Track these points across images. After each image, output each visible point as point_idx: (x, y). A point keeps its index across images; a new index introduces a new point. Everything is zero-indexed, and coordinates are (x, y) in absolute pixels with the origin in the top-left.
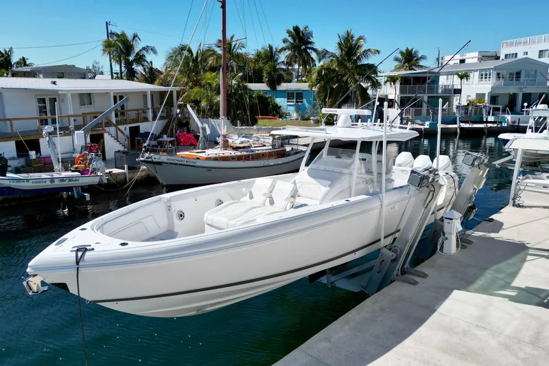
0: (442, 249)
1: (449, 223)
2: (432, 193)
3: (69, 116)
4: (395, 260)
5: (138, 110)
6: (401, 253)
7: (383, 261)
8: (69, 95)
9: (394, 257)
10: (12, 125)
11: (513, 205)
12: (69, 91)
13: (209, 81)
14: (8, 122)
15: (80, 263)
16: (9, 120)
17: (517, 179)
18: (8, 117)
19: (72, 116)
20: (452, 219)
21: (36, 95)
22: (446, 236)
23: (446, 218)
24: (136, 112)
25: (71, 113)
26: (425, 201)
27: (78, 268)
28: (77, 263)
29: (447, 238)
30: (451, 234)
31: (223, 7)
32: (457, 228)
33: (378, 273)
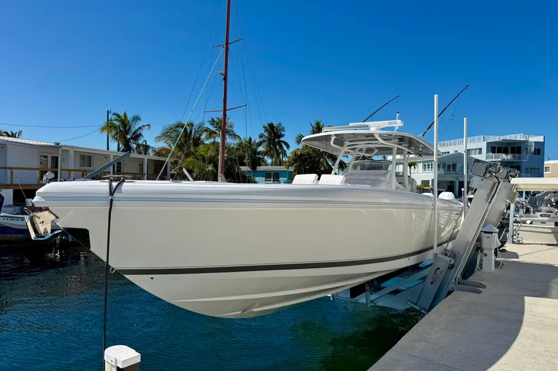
0: (481, 265)
1: (488, 237)
3: (69, 171)
4: (451, 267)
6: (460, 257)
7: (438, 268)
8: (72, 152)
9: (452, 263)
10: (12, 174)
11: (513, 242)
12: (73, 147)
13: (203, 153)
14: (9, 171)
15: (115, 195)
16: (10, 168)
17: (514, 216)
18: (8, 166)
20: (491, 233)
21: (39, 152)
22: (485, 252)
23: (485, 232)
24: (132, 176)
25: (71, 167)
26: (489, 195)
27: (112, 200)
28: (112, 193)
29: (486, 255)
30: (489, 249)
31: (225, 79)
32: (497, 242)
33: (432, 283)
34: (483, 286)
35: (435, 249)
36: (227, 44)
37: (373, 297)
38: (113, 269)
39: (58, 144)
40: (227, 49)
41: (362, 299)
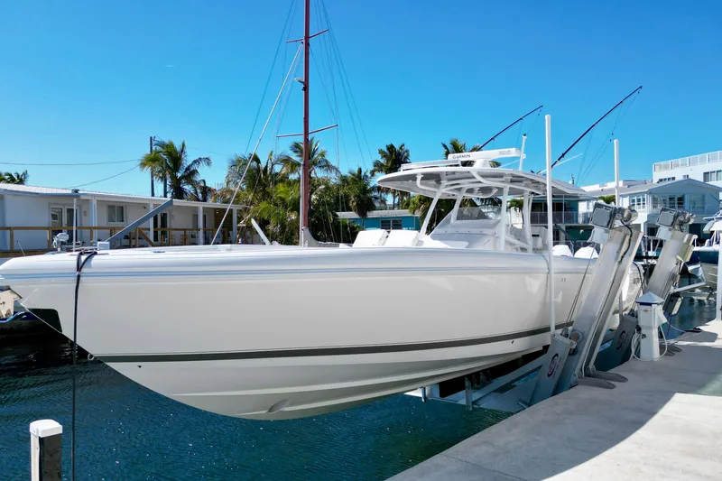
0: (638, 354)
1: (646, 311)
2: (628, 237)
3: (91, 229)
4: (573, 352)
5: (184, 230)
6: (584, 339)
7: (557, 355)
8: (95, 202)
9: (574, 347)
10: (12, 236)
12: (95, 196)
13: (282, 195)
14: (8, 232)
15: (84, 270)
16: (9, 228)
18: (8, 225)
19: (95, 228)
20: (650, 304)
21: (50, 204)
22: (643, 332)
23: (641, 304)
24: (183, 232)
25: (95, 224)
26: (618, 252)
27: (79, 277)
28: (79, 268)
29: (644, 336)
30: (650, 328)
31: (306, 89)
32: (659, 318)
33: (549, 375)
34: (624, 379)
35: (553, 328)
36: (307, 37)
37: (476, 396)
38: (91, 356)
39: (76, 191)
40: (307, 45)
41: (460, 398)
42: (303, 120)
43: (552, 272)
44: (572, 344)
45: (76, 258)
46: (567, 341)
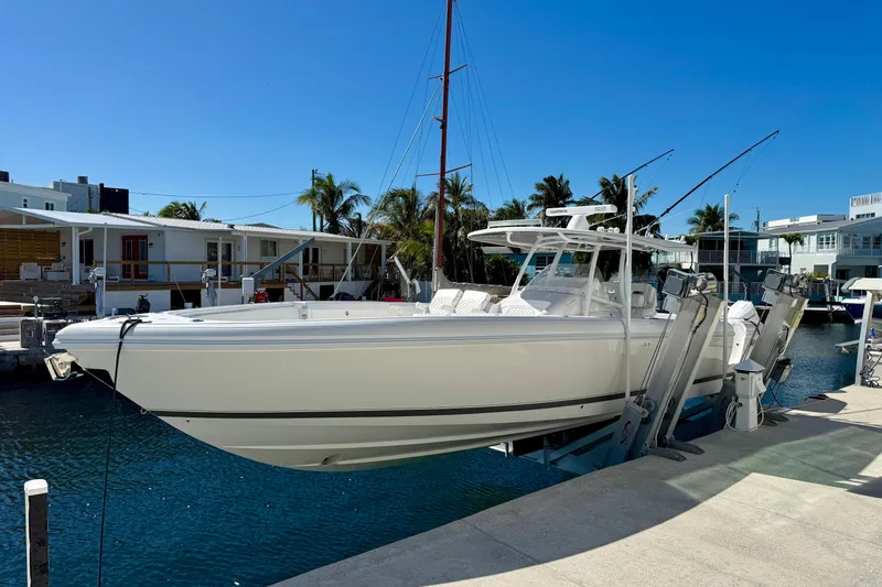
0: (733, 423)
1: (743, 379)
2: (703, 307)
3: (241, 264)
4: (647, 421)
5: (333, 265)
6: (657, 408)
7: (629, 422)
8: (245, 238)
9: (646, 416)
10: (169, 270)
11: (863, 384)
12: (245, 232)
13: (428, 231)
14: (166, 266)
15: (125, 337)
16: (167, 263)
17: (866, 342)
19: (245, 263)
20: (747, 372)
21: (206, 239)
22: (740, 400)
25: (245, 259)
26: (692, 320)
27: (121, 343)
28: (122, 335)
29: (741, 405)
30: (748, 397)
31: (444, 127)
32: (757, 388)
33: (622, 442)
34: (699, 451)
35: (628, 394)
36: (447, 73)
37: (554, 456)
38: (144, 410)
39: (232, 226)
40: (447, 82)
41: (538, 456)
42: (439, 159)
43: (629, 337)
44: (643, 413)
45: (121, 325)
46: (640, 409)
